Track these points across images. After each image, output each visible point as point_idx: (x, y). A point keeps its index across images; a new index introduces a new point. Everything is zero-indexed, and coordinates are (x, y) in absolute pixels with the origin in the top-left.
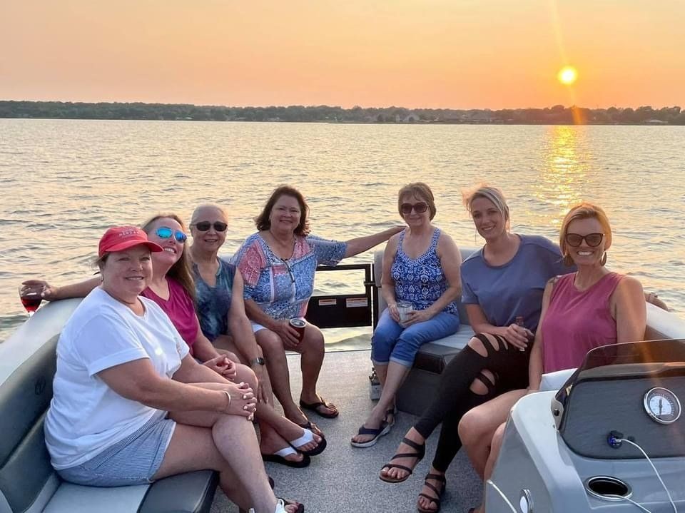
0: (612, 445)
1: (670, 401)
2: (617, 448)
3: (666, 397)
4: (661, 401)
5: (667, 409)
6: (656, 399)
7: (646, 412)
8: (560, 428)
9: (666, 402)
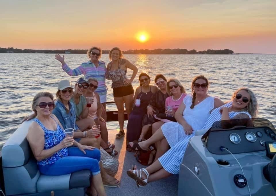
0: (222, 150)
1: (237, 137)
2: (223, 151)
3: (236, 136)
4: (234, 137)
5: (236, 140)
6: (233, 137)
7: (231, 141)
8: (206, 146)
9: (236, 137)
